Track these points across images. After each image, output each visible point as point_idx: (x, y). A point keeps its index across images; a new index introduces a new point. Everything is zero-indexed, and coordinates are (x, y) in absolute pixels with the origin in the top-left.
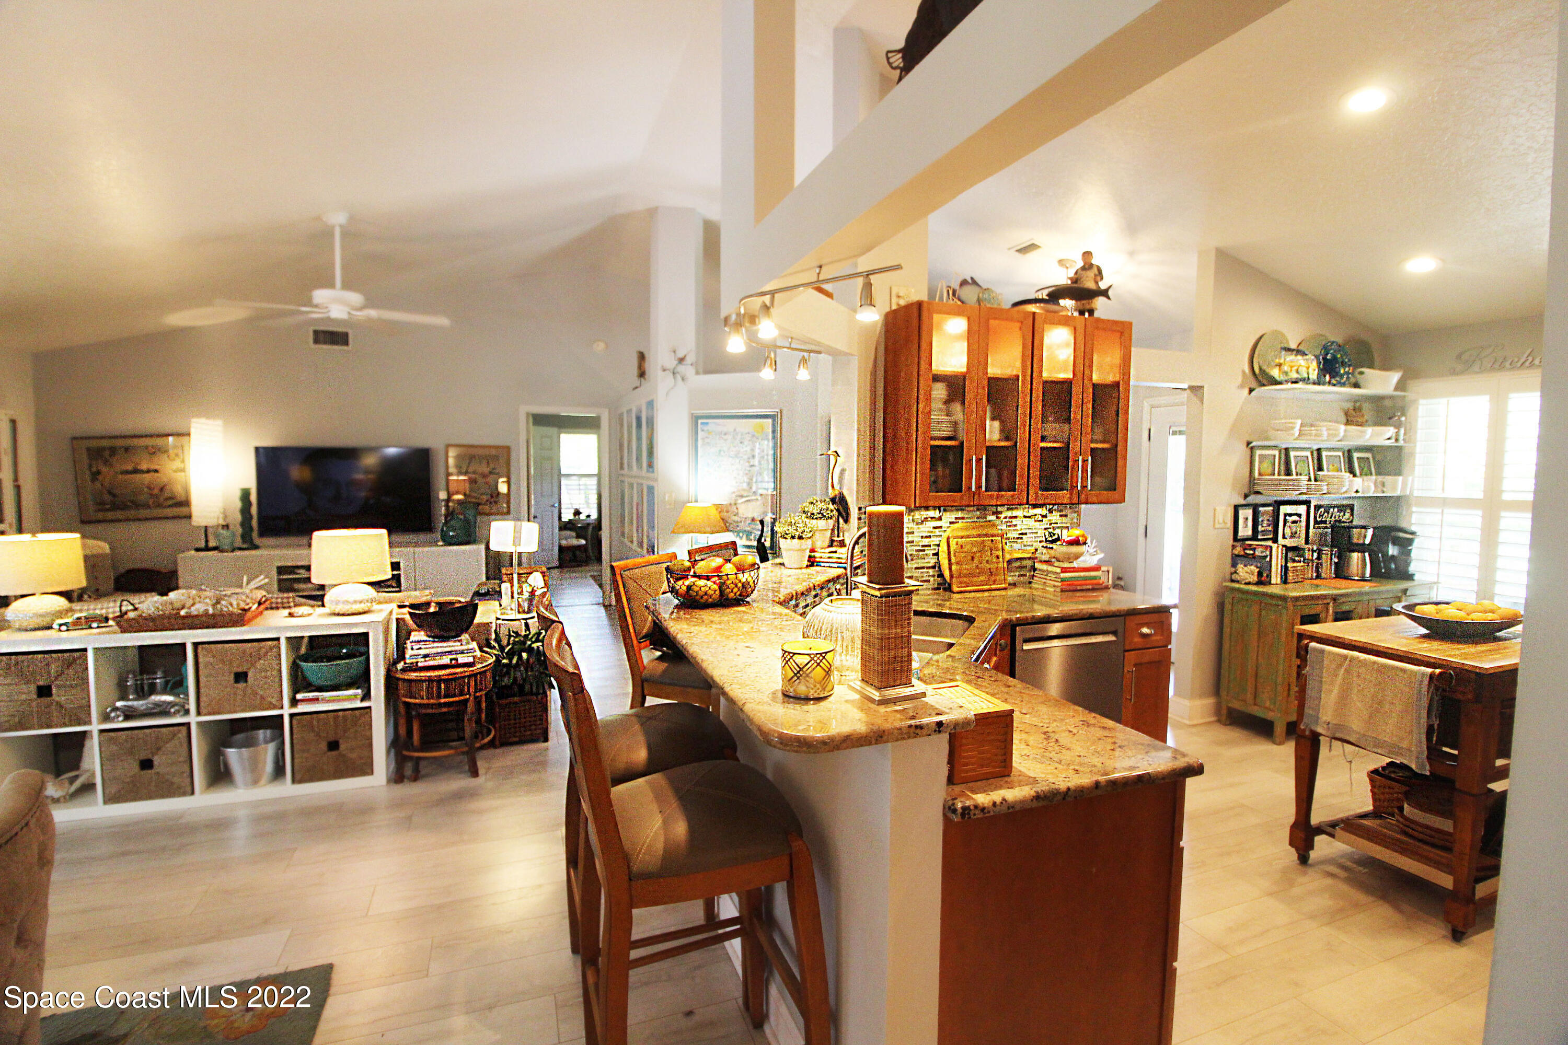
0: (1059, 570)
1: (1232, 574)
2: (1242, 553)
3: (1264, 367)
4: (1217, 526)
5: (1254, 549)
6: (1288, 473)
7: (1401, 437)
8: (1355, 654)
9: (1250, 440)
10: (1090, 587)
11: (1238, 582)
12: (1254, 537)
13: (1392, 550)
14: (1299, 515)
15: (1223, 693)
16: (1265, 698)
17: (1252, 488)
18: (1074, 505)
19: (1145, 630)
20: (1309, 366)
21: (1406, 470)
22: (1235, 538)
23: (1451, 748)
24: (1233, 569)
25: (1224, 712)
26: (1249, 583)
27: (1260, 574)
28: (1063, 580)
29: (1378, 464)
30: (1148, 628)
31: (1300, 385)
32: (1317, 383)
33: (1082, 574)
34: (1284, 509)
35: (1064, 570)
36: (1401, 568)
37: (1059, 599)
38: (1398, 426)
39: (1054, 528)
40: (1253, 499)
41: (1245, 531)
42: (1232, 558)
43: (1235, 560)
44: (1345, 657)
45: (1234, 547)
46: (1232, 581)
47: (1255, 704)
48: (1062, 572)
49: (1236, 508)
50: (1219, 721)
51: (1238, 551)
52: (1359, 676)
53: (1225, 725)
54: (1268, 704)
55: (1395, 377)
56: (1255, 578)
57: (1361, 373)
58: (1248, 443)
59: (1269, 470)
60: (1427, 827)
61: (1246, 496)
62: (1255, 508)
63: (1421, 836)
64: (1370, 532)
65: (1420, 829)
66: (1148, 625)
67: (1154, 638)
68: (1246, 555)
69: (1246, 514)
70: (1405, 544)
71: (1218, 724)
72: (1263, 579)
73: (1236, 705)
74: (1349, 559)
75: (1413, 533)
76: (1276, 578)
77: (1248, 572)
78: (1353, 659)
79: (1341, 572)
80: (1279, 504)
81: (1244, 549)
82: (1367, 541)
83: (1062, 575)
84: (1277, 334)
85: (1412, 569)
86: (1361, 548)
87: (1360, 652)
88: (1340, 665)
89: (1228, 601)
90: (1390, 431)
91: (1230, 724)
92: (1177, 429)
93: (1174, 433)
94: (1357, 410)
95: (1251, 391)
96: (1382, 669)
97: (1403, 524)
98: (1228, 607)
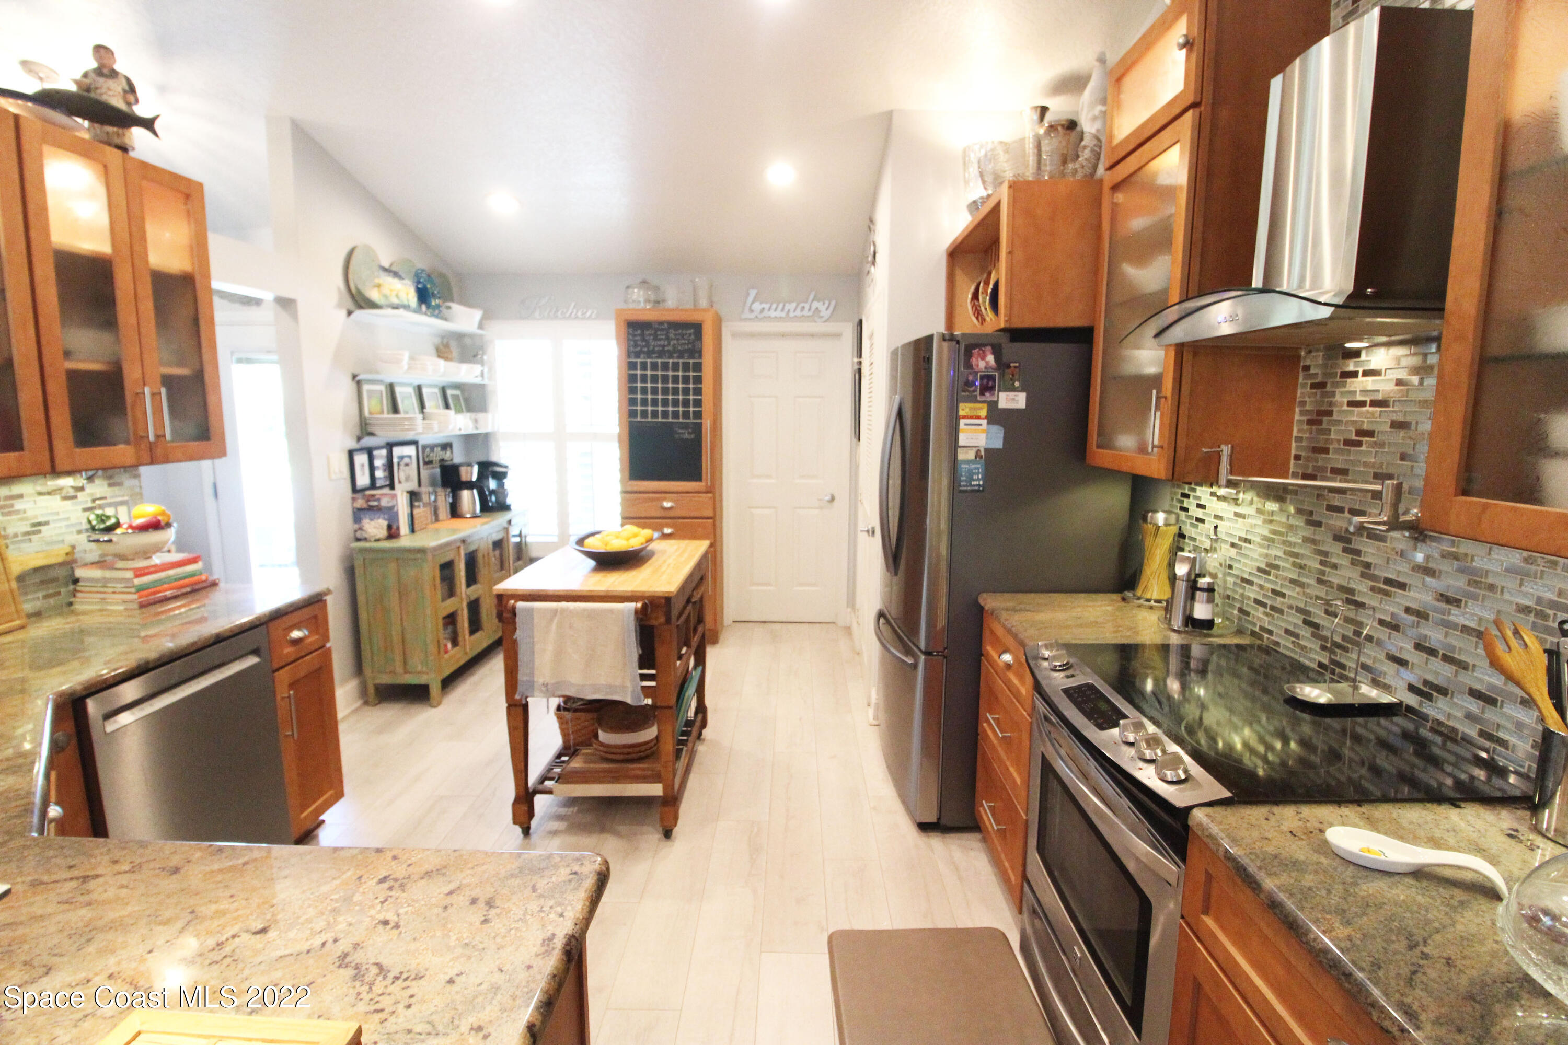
0: (129, 575)
1: (356, 531)
2: (365, 506)
3: (360, 287)
4: (333, 476)
5: (379, 500)
6: (395, 409)
7: (486, 375)
8: (564, 604)
9: (356, 372)
10: (188, 589)
11: (365, 539)
12: (373, 485)
13: (492, 484)
14: (410, 457)
15: (367, 671)
16: (416, 661)
17: (365, 428)
18: (131, 468)
19: (296, 634)
20: (406, 292)
21: (491, 407)
22: (355, 490)
23: (648, 669)
24: (356, 526)
25: (371, 690)
26: (378, 540)
27: (389, 527)
28: (140, 589)
29: (467, 401)
30: (299, 629)
31: (401, 312)
32: (415, 311)
33: (171, 572)
34: (397, 451)
35: (139, 573)
36: (501, 499)
37: (137, 620)
38: (482, 363)
39: (101, 507)
40: (368, 441)
41: (363, 480)
42: (354, 513)
43: (358, 515)
44: (555, 612)
45: (354, 499)
46: (358, 540)
47: (405, 673)
48: (137, 576)
49: (351, 454)
50: (366, 703)
51: (360, 503)
52: (571, 627)
53: (376, 705)
54: (419, 668)
55: (477, 314)
56: (383, 533)
57: (449, 308)
58: (354, 377)
59: (378, 408)
60: (625, 746)
61: (359, 439)
62: (370, 452)
63: (622, 757)
64: (476, 469)
65: (618, 751)
66: (297, 626)
67: (309, 640)
68: (371, 508)
69: (361, 460)
70: (500, 477)
71: (367, 708)
72: (392, 533)
73: (385, 679)
74: (460, 497)
75: (506, 467)
76: (404, 529)
77: (375, 527)
78: (563, 610)
79: (455, 512)
80: (390, 446)
81: (368, 501)
82: (474, 478)
83: (137, 581)
84: (368, 248)
85: (509, 501)
86: (470, 485)
87: (568, 601)
88: (551, 620)
89: (358, 563)
90: (477, 368)
91: (379, 703)
92: (243, 356)
93: (240, 361)
94: (447, 346)
95: (350, 313)
96: (591, 615)
97: (494, 458)
98: (359, 572)
